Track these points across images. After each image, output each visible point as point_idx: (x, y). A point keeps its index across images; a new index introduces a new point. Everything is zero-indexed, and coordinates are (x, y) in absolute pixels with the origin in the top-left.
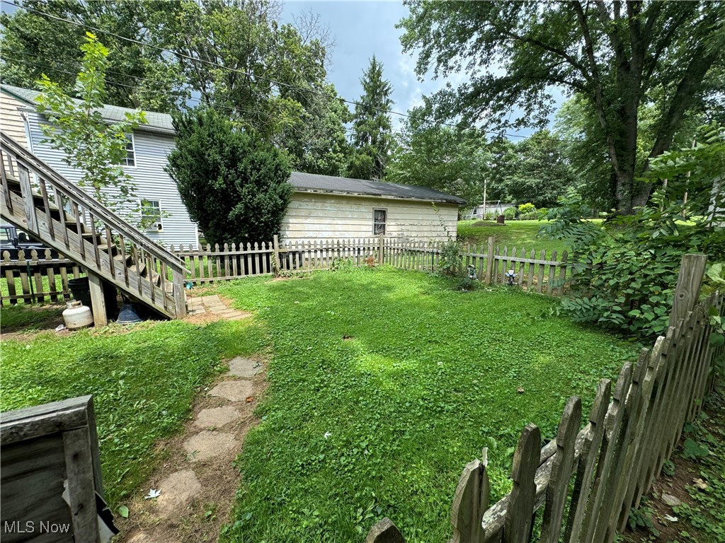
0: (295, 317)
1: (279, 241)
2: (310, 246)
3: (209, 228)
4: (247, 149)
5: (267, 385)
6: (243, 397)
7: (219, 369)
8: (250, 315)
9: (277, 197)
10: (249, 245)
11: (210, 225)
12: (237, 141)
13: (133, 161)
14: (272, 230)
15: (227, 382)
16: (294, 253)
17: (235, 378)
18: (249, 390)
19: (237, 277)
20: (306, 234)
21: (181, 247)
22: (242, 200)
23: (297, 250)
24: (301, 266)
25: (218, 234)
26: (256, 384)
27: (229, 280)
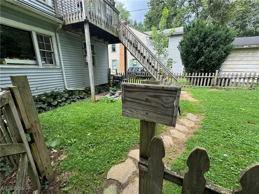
0: (219, 106)
1: (218, 73)
2: (237, 76)
3: (188, 67)
4: (212, 32)
5: (200, 126)
6: (190, 126)
7: (183, 114)
8: (197, 101)
9: (223, 52)
10: (203, 74)
11: (188, 66)
12: (208, 29)
13: (168, 46)
14: (216, 67)
15: (185, 119)
16: (226, 79)
17: (188, 119)
18: (193, 125)
19: (195, 86)
20: (236, 70)
21: (178, 74)
22: (204, 55)
23: (228, 77)
24: (228, 85)
25: (191, 69)
26: (196, 124)
27: (192, 87)
